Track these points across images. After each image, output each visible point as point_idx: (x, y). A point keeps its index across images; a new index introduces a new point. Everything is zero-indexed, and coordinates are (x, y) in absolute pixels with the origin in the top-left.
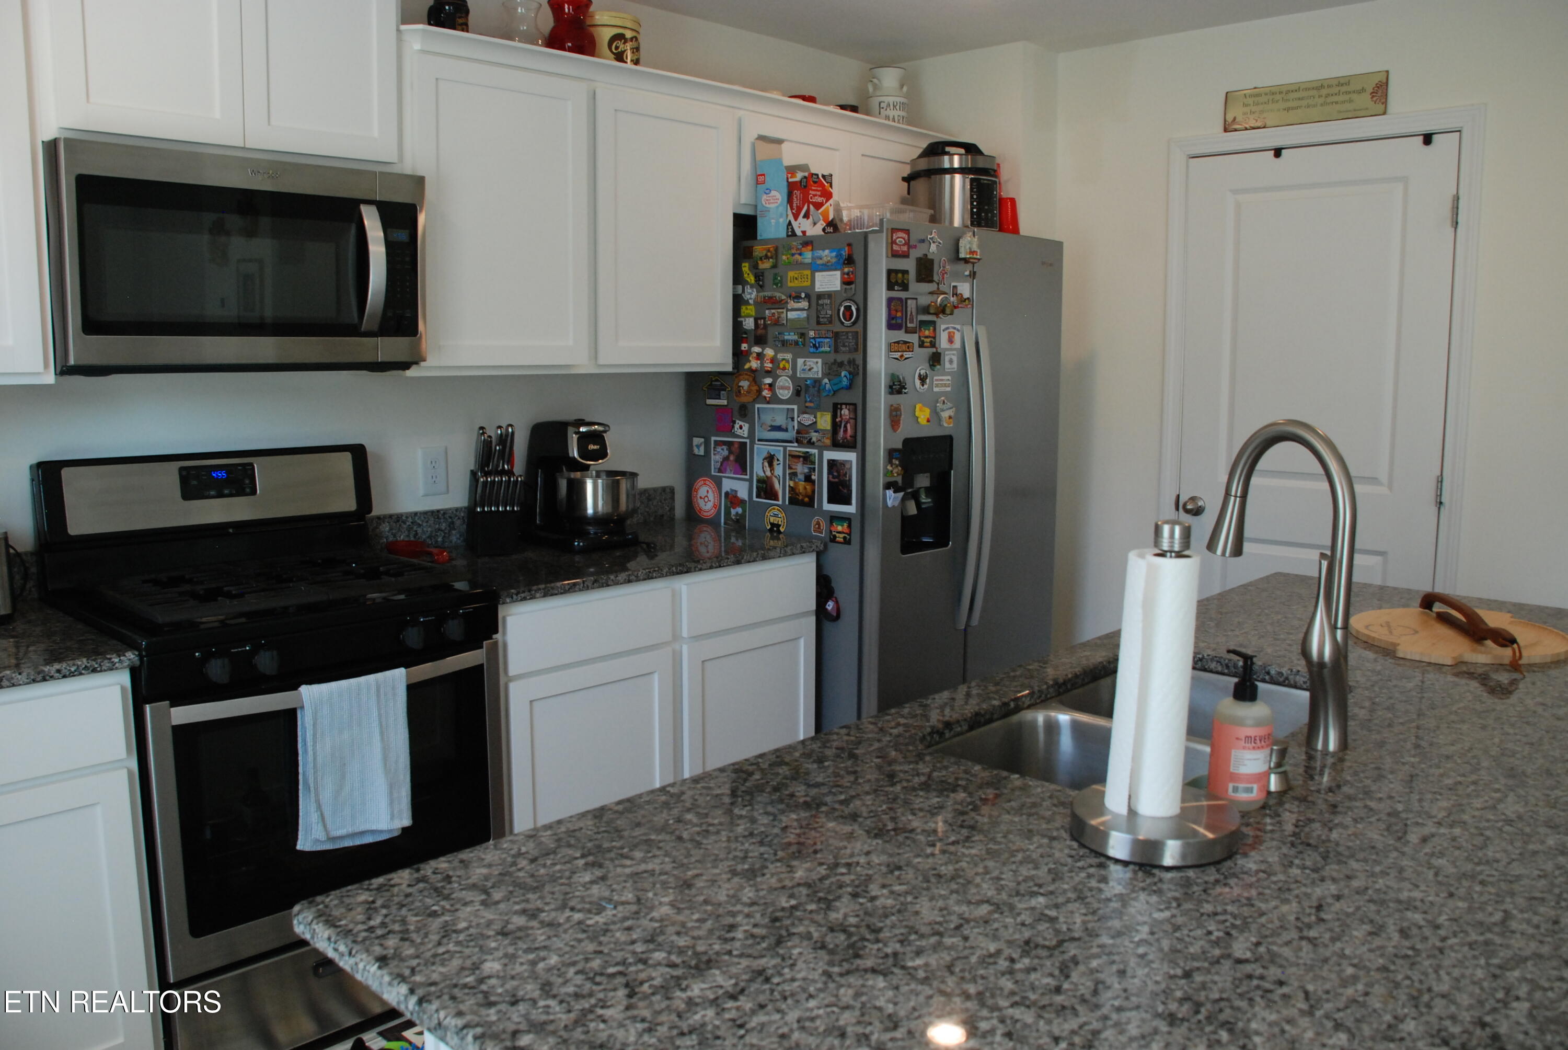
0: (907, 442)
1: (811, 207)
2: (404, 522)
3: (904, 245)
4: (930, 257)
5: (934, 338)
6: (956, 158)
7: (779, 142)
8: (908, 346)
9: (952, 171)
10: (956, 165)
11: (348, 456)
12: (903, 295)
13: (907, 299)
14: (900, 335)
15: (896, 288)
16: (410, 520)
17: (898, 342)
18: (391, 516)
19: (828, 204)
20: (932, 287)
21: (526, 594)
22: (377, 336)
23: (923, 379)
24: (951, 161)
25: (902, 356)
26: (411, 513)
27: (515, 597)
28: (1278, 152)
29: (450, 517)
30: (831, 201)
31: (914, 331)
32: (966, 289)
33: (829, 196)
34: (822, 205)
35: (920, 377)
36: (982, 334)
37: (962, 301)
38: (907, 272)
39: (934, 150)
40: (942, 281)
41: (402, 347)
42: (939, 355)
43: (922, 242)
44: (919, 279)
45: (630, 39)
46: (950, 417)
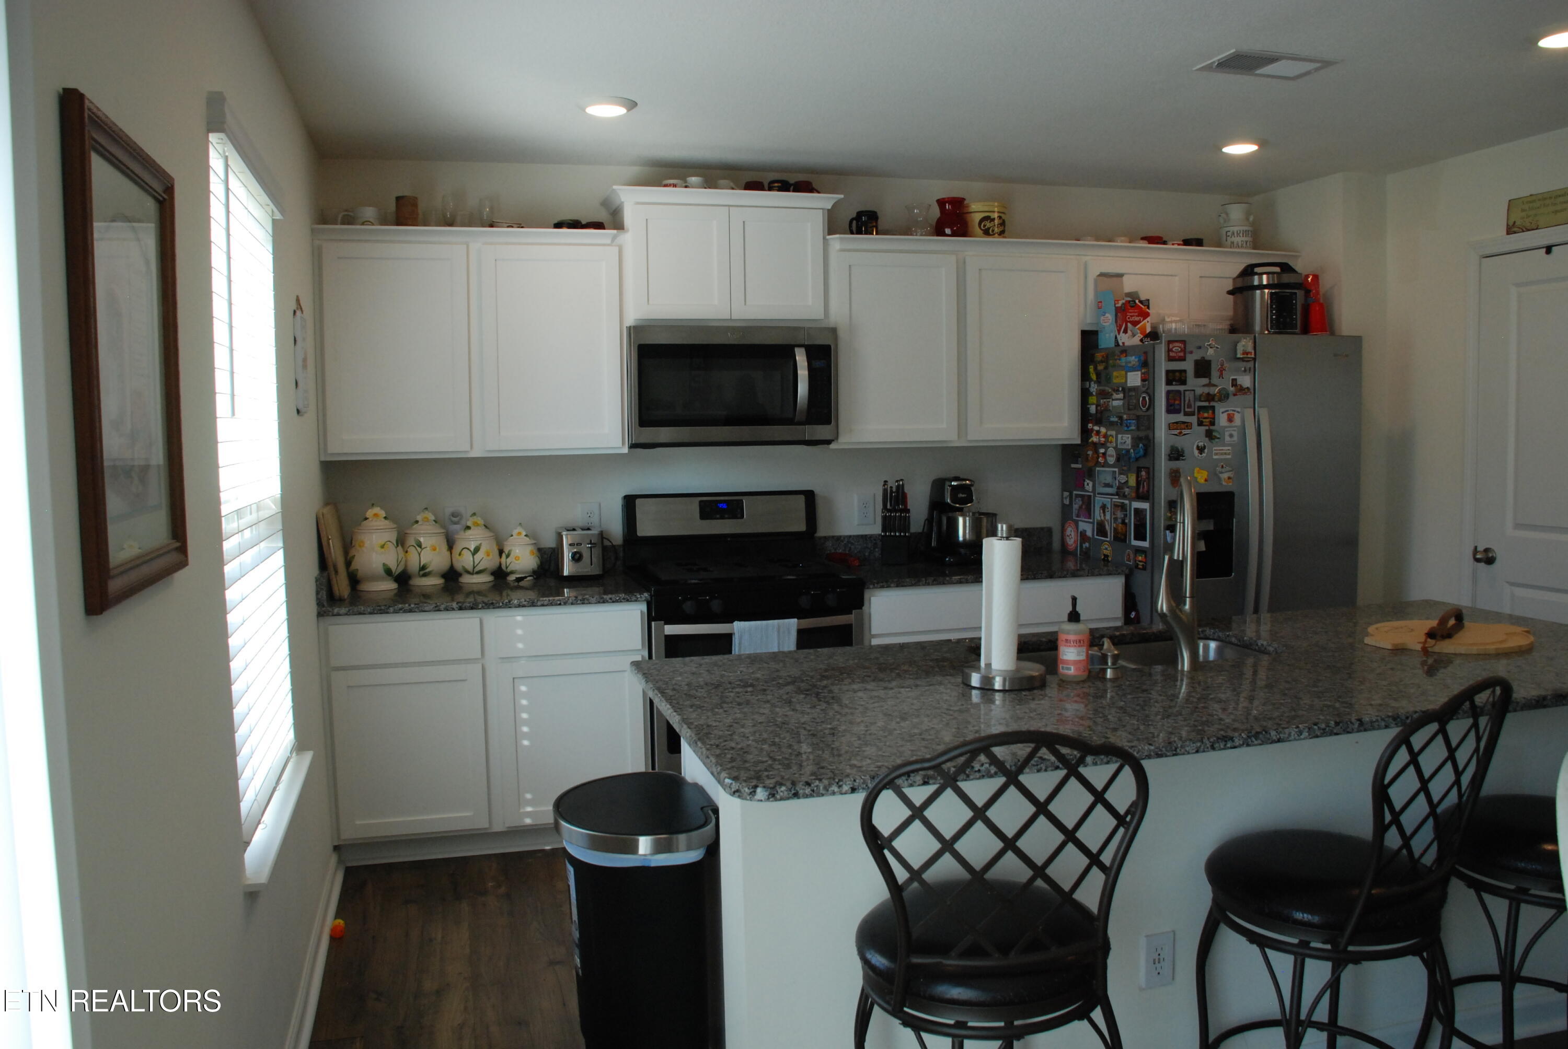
1: (1129, 325)
2: (843, 542)
3: (1180, 352)
4: (1207, 358)
5: (1214, 418)
6: (1265, 277)
7: (1120, 276)
8: (1188, 425)
9: (1261, 287)
10: (1265, 282)
11: (802, 498)
12: (1181, 388)
13: (1185, 391)
14: (1180, 417)
15: (1174, 383)
16: (846, 539)
17: (1177, 423)
18: (833, 537)
19: (1146, 321)
20: (1205, 381)
21: (884, 584)
22: (805, 425)
23: (1201, 450)
24: (1261, 280)
25: (1180, 433)
26: (847, 536)
27: (876, 585)
29: (875, 540)
30: (1148, 319)
31: (1192, 414)
32: (1245, 381)
33: (1146, 315)
34: (1139, 322)
35: (1198, 447)
36: (1263, 414)
37: (1241, 390)
38: (1185, 371)
39: (1249, 271)
40: (1221, 376)
41: (821, 432)
42: (1216, 431)
43: (1199, 348)
44: (1197, 375)
45: (995, 219)
46: (1229, 478)
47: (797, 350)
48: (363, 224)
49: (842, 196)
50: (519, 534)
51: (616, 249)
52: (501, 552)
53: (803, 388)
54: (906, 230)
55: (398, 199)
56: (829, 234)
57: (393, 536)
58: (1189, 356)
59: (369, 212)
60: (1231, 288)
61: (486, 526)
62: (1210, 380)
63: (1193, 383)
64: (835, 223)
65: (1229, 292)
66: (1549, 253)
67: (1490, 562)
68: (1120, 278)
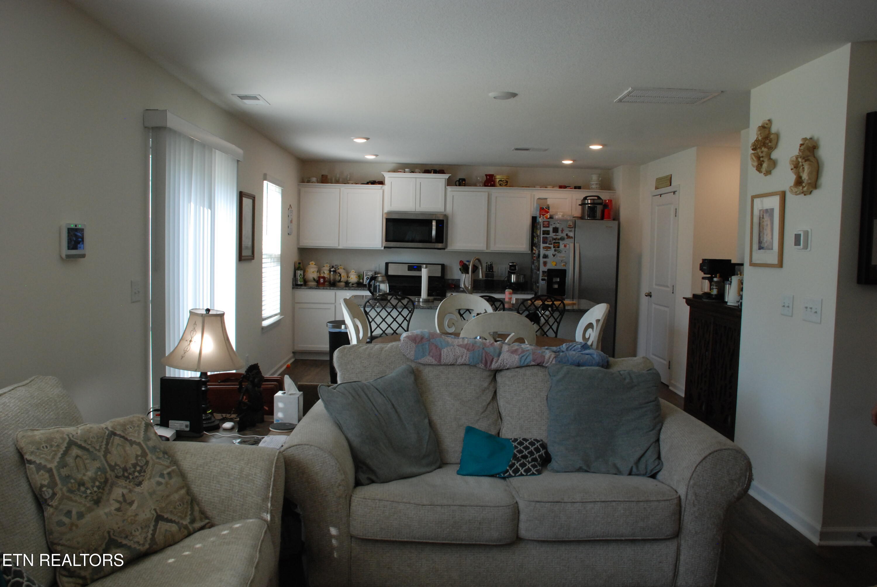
0: (548, 270)
1: (541, 215)
3: (547, 225)
4: (557, 227)
5: (559, 246)
6: (589, 200)
7: (546, 199)
8: (550, 248)
9: (588, 204)
10: (589, 202)
11: (440, 266)
13: (549, 237)
14: (547, 245)
15: (545, 234)
17: (546, 247)
20: (555, 234)
22: (434, 243)
23: (554, 255)
24: (588, 201)
25: (548, 250)
28: (661, 195)
30: (549, 213)
31: (551, 244)
32: (571, 234)
33: (548, 212)
34: (545, 214)
35: (553, 255)
36: (577, 245)
37: (568, 237)
38: (549, 231)
39: (585, 198)
40: (562, 232)
41: (440, 245)
42: (560, 250)
43: (554, 223)
44: (554, 232)
45: (504, 181)
46: (564, 265)
47: (433, 221)
48: (312, 183)
49: (450, 175)
50: (353, 272)
51: (382, 191)
52: (348, 277)
53: (434, 233)
54: (475, 185)
55: (322, 175)
56: (448, 186)
57: (316, 270)
58: (550, 226)
59: (314, 179)
60: (580, 203)
61: (344, 269)
62: (557, 234)
63: (552, 235)
64: (450, 183)
65: (580, 205)
66: (661, 196)
67: (651, 296)
68: (546, 200)
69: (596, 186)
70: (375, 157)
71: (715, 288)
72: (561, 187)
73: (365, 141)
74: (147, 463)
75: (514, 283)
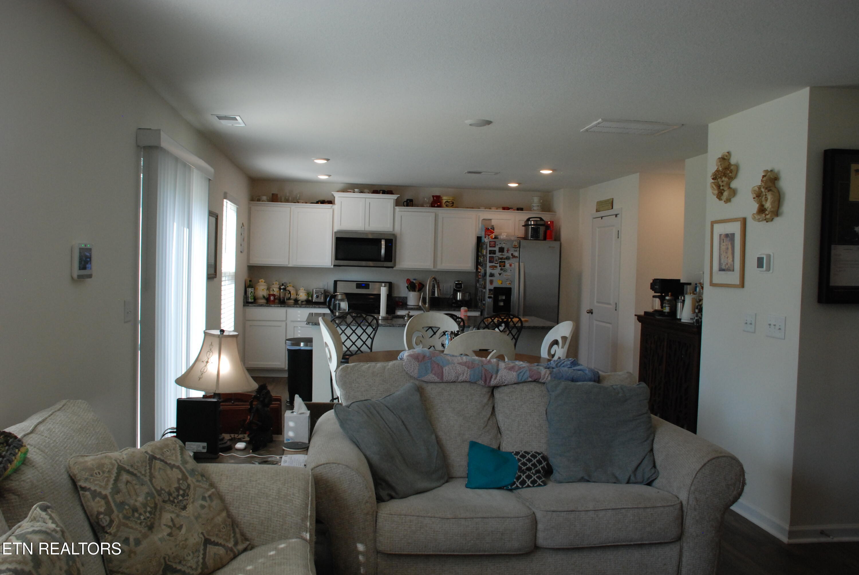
0: (495, 288)
1: (487, 235)
3: (493, 244)
4: (503, 247)
5: (505, 265)
6: (532, 222)
7: (491, 220)
8: (496, 267)
9: (531, 225)
10: (532, 223)
11: (388, 284)
12: (494, 255)
14: (493, 264)
15: (492, 254)
16: (403, 298)
17: (493, 266)
20: (501, 253)
22: (383, 262)
23: (500, 274)
24: (531, 223)
25: (494, 269)
28: (602, 217)
30: (494, 234)
31: (498, 263)
32: (516, 254)
33: (493, 233)
34: (490, 235)
35: (499, 274)
36: (522, 265)
37: (514, 257)
38: (495, 251)
39: (528, 220)
40: (508, 252)
41: (389, 264)
42: (505, 269)
43: (500, 244)
44: (499, 252)
45: (450, 202)
46: (509, 283)
47: (382, 240)
48: (263, 201)
49: (399, 195)
50: (302, 289)
51: (332, 210)
52: (297, 294)
53: (383, 251)
54: (422, 206)
55: (272, 194)
56: (396, 206)
57: (266, 287)
58: (496, 246)
59: (264, 198)
60: (524, 224)
61: (293, 287)
62: (503, 254)
63: (498, 254)
64: (398, 203)
65: (523, 226)
66: (602, 219)
67: (592, 313)
68: (489, 221)
69: (537, 208)
70: (327, 177)
71: (668, 306)
72: (504, 208)
73: (325, 161)
74: (189, 486)
75: (460, 301)
